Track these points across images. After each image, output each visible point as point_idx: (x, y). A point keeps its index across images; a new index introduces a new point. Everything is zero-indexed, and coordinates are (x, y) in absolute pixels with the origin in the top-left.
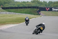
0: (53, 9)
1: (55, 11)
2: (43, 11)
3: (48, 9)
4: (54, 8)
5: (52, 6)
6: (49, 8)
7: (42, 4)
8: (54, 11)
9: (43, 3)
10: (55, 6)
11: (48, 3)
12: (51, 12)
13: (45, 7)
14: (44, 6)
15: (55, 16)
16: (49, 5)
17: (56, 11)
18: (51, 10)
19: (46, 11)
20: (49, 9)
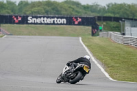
0: (29, 18)
1: (34, 24)
2: (6, 23)
3: (17, 19)
4: (33, 17)
5: (28, 13)
6: (20, 16)
7: (5, 8)
8: (32, 23)
9: (5, 4)
10: (35, 12)
11: (19, 4)
12: (25, 25)
13: (12, 14)
14: (10, 11)
15: (35, 35)
16: (19, 9)
17: (37, 23)
18: (24, 20)
19: (14, 23)
20: (20, 19)
